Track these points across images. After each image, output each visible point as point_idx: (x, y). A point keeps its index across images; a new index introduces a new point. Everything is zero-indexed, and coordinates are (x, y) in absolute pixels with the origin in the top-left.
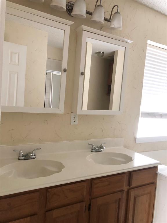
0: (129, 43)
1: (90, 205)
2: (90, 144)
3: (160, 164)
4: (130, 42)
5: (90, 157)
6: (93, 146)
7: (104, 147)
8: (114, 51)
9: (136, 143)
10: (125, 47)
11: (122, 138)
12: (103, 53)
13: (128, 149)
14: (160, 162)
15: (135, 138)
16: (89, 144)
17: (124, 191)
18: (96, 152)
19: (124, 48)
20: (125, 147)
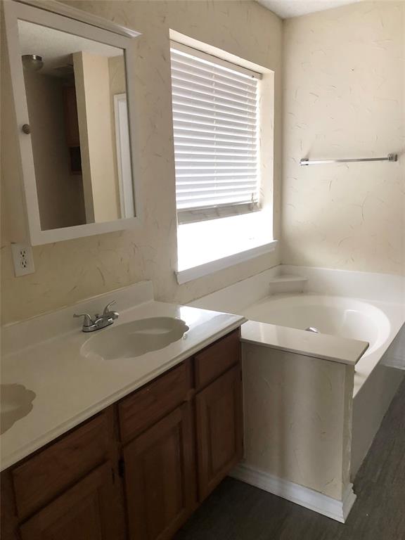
0: (129, 37)
1: (121, 461)
2: (78, 316)
3: (244, 320)
4: (134, 34)
5: (87, 346)
6: (85, 318)
7: (116, 314)
8: (72, 54)
9: (178, 283)
10: (124, 50)
11: (148, 280)
12: (39, 58)
13: (164, 301)
14: (242, 317)
15: (175, 274)
16: (75, 316)
17: (186, 401)
18: (97, 329)
19: (122, 50)
20: (158, 299)
